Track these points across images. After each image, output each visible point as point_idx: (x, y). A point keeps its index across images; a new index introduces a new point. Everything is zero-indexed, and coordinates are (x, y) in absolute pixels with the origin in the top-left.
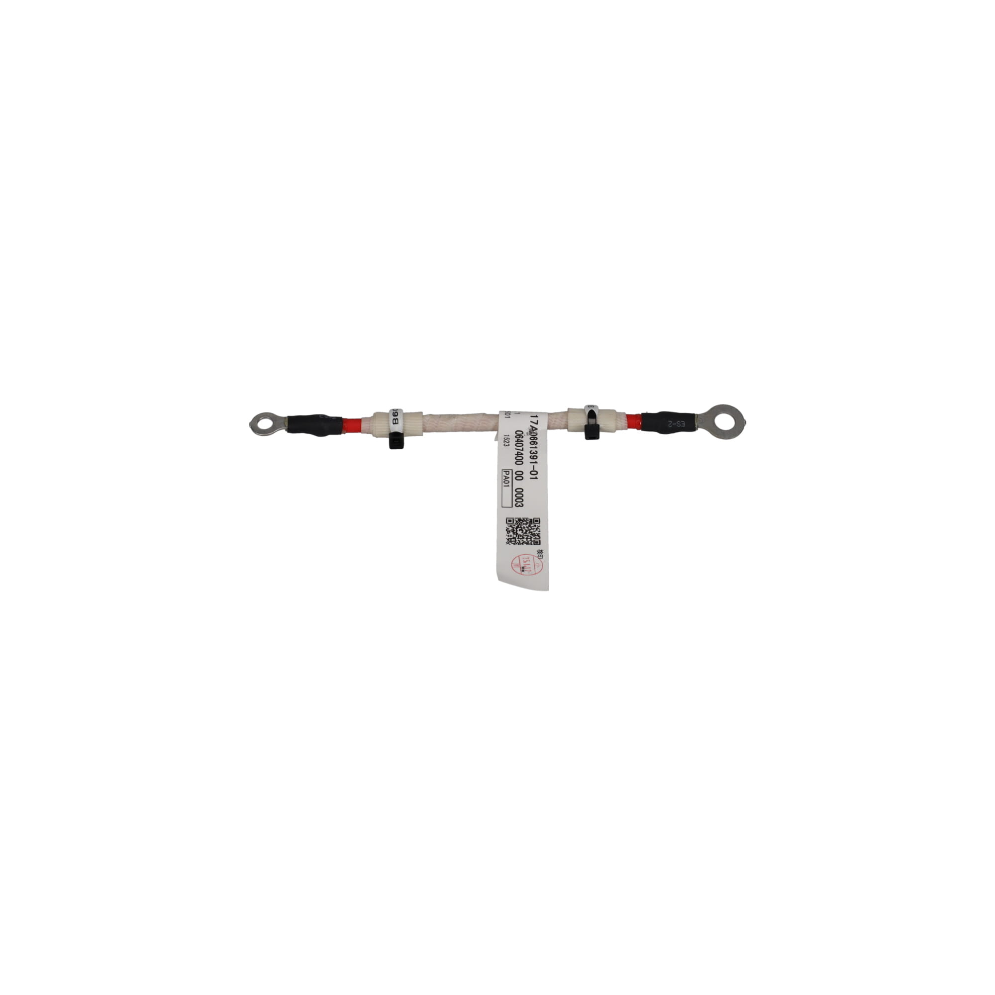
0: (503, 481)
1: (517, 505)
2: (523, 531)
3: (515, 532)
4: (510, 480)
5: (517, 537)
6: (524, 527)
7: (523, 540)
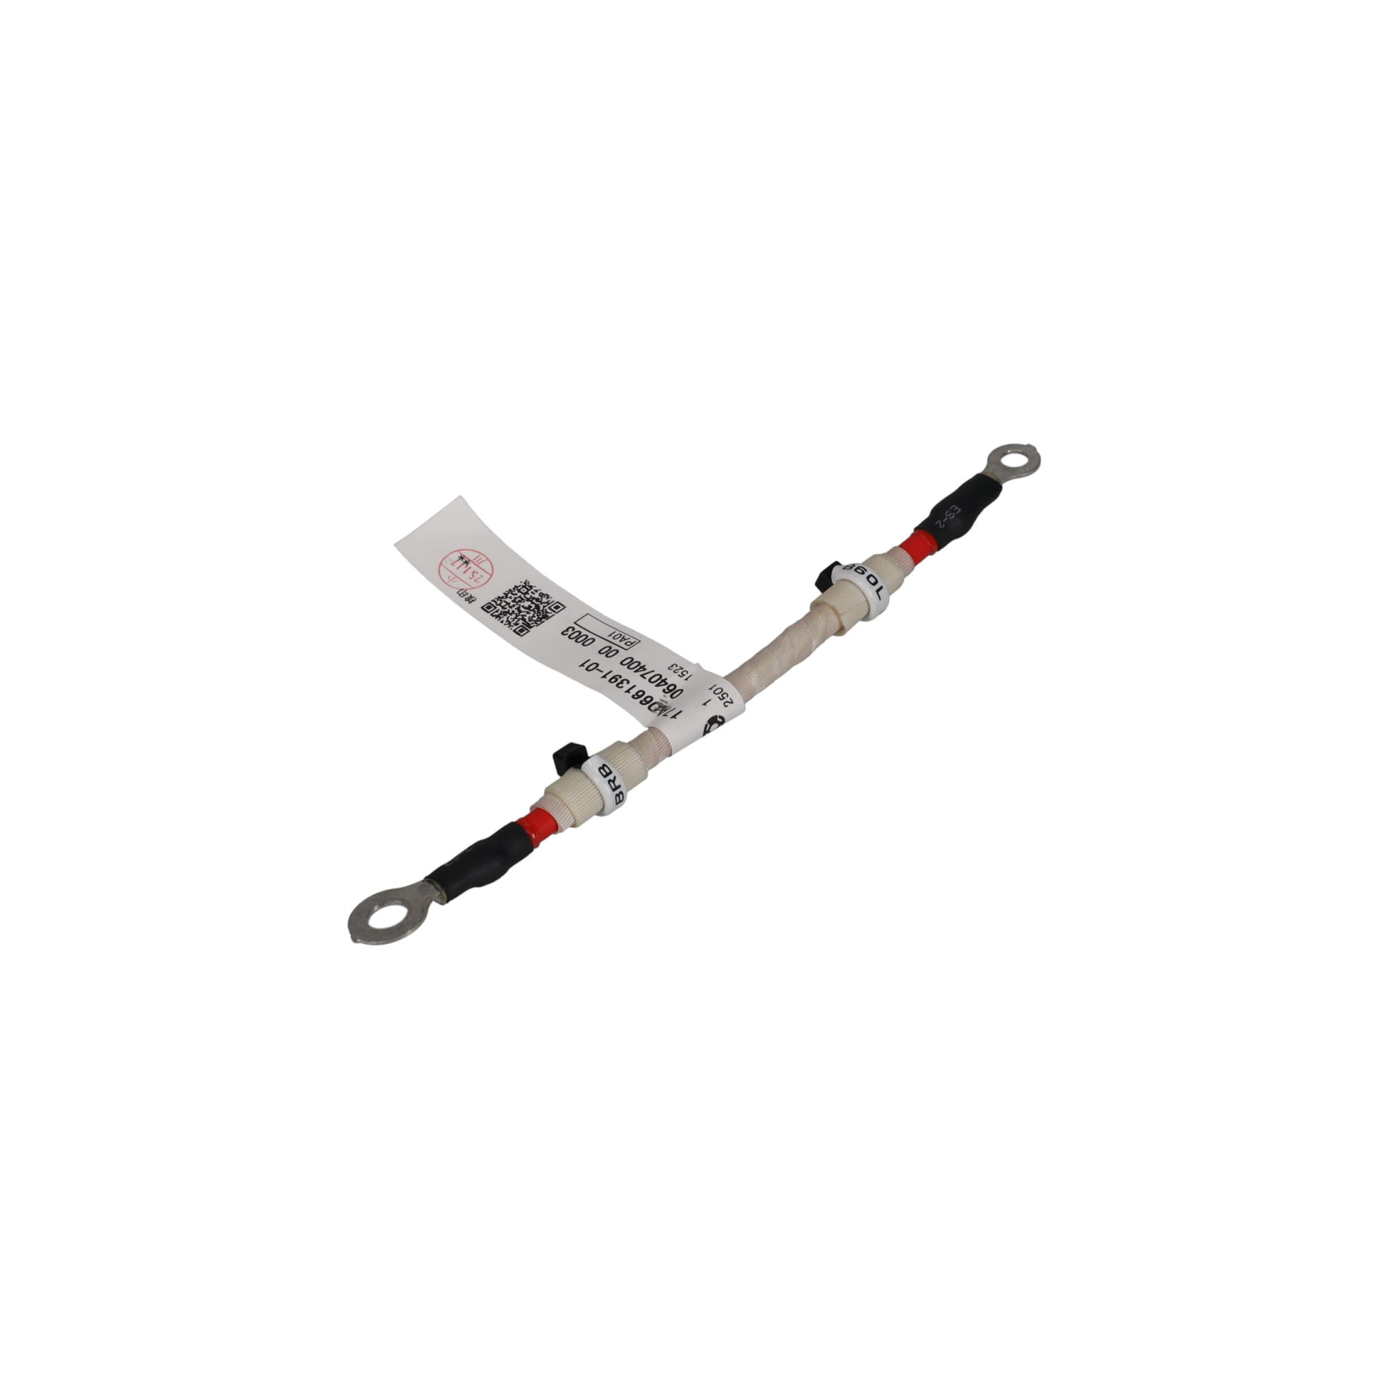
0: (623, 635)
1: (570, 630)
2: (526, 608)
3: (534, 601)
4: (617, 642)
5: (523, 596)
6: (528, 613)
7: (511, 598)
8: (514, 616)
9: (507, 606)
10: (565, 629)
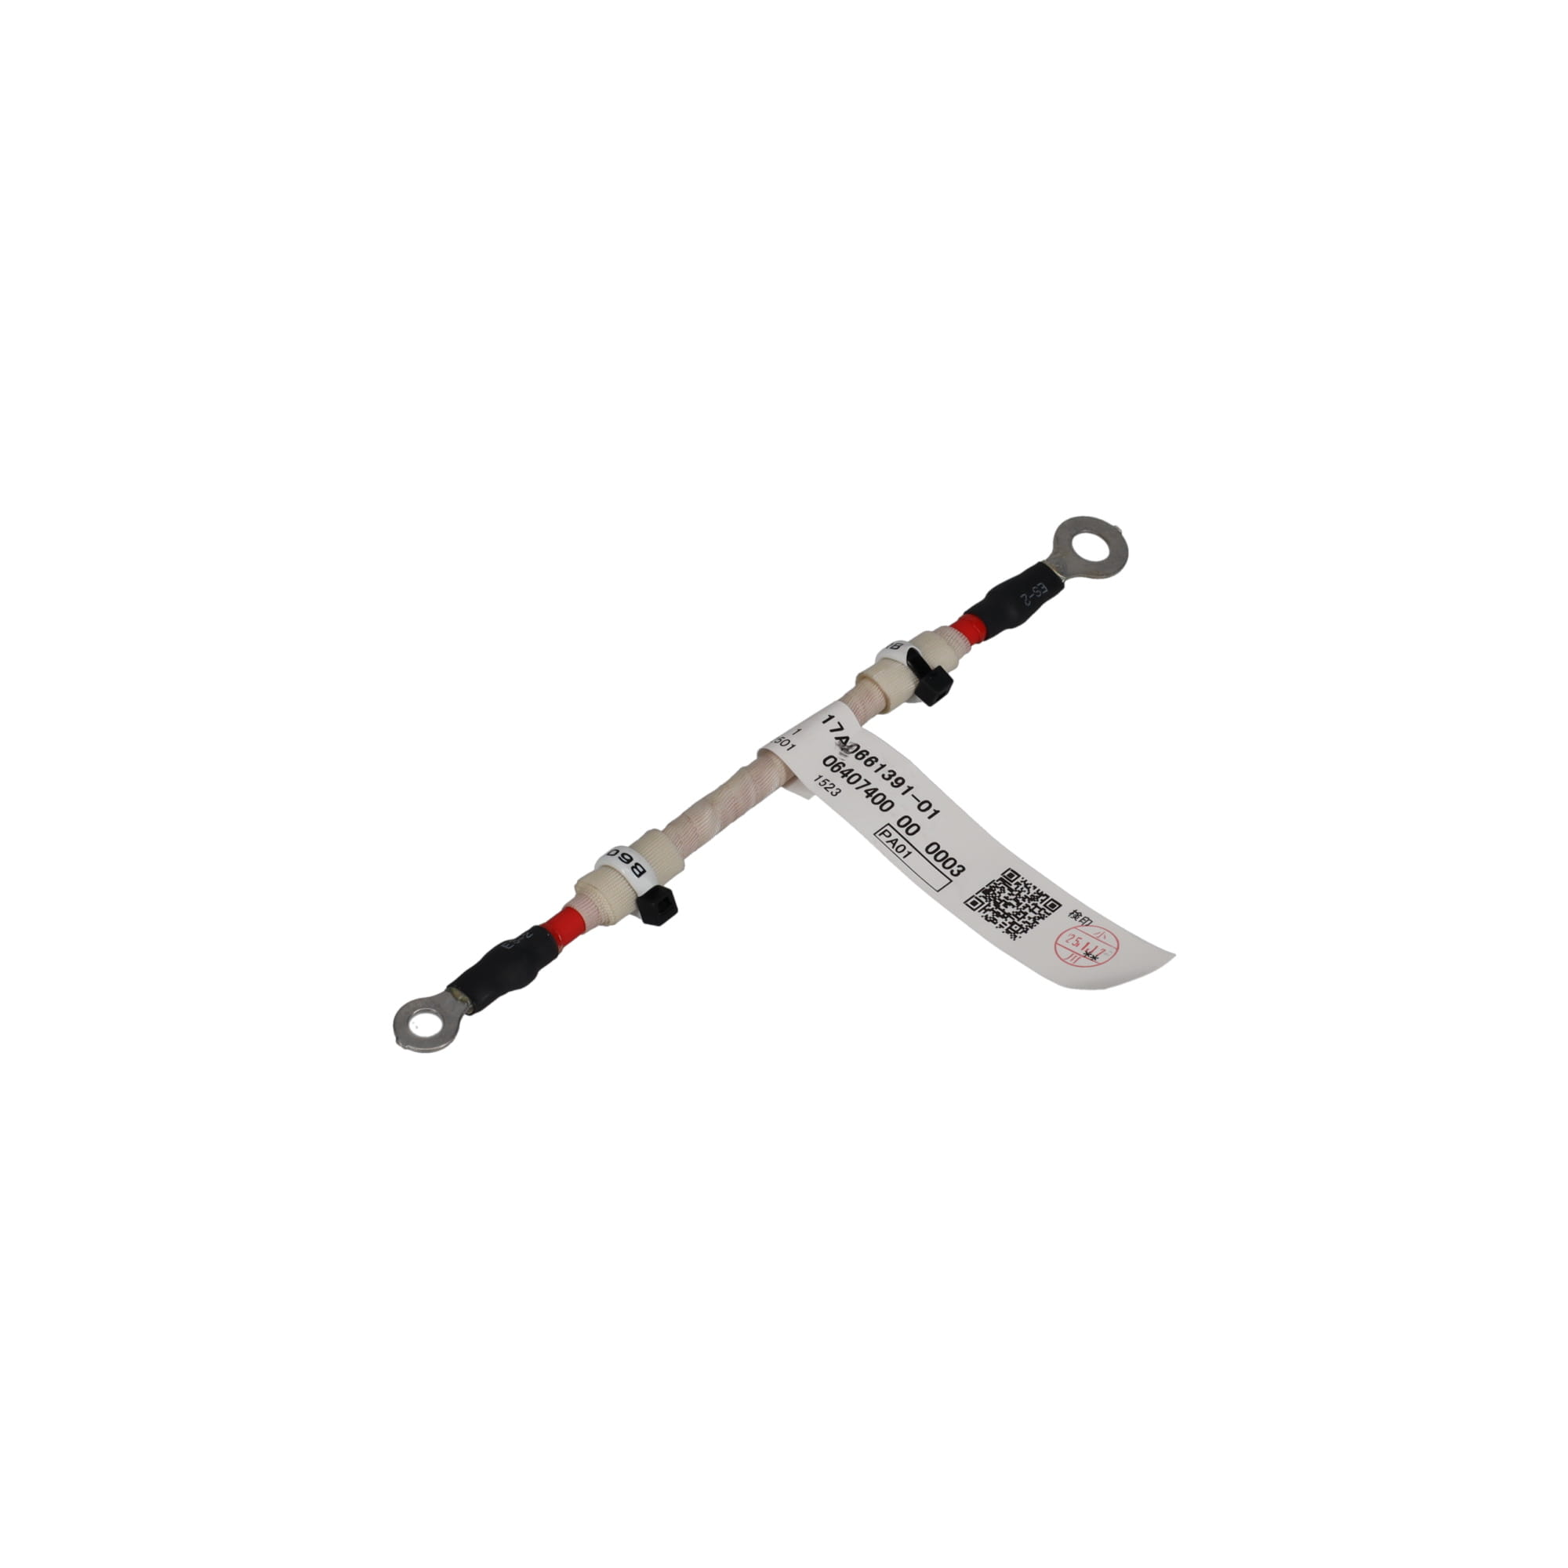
0: (894, 850)
1: (955, 872)
2: (1010, 904)
3: (1002, 913)
4: (901, 841)
5: (1016, 920)
6: (1007, 898)
7: (1030, 918)
8: (1023, 894)
9: (1032, 907)
10: (962, 874)
